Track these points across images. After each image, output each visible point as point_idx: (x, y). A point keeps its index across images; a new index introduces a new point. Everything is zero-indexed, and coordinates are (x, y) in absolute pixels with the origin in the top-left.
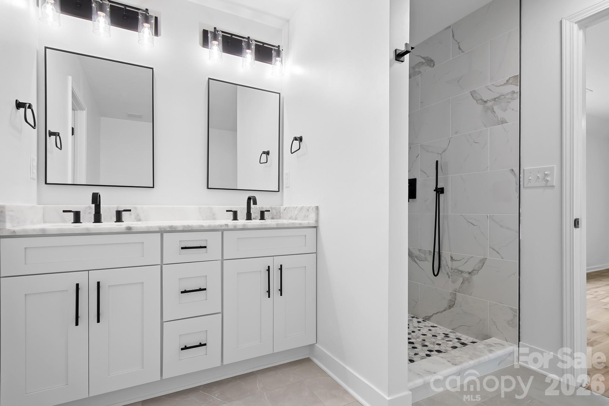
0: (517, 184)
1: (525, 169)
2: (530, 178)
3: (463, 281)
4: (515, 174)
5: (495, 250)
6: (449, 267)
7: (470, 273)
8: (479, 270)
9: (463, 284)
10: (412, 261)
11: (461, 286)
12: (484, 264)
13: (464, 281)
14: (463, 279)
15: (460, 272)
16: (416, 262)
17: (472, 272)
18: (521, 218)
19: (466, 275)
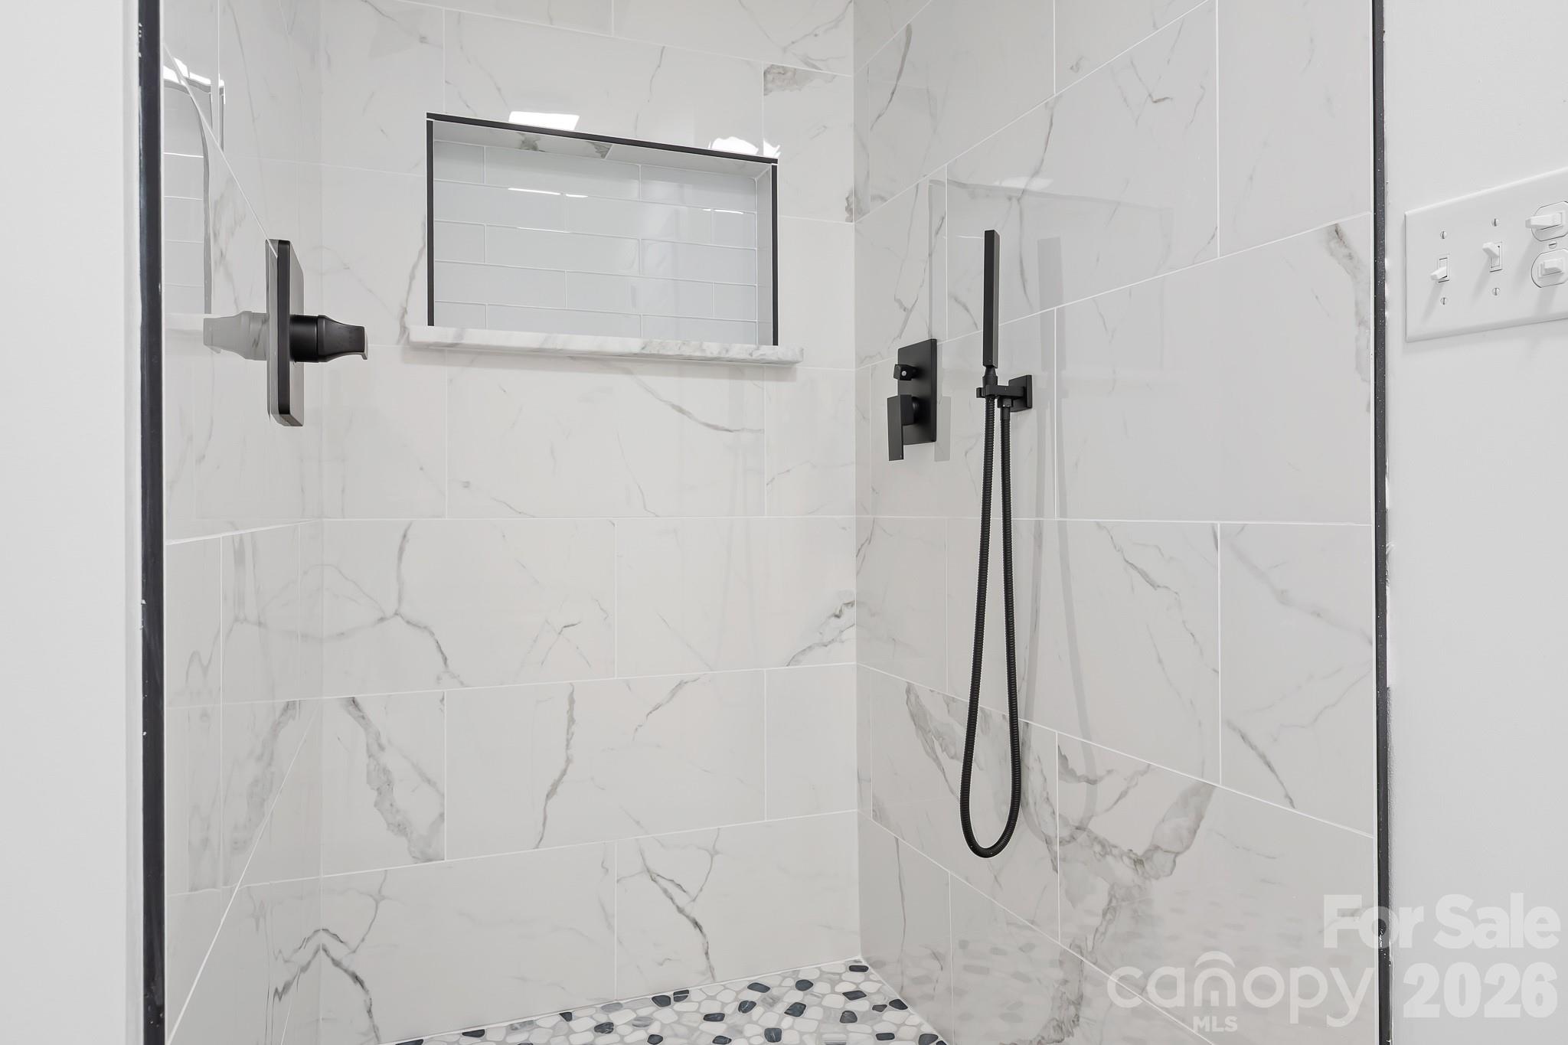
0: (1361, 323)
1: (1406, 213)
2: (1440, 273)
3: (1110, 901)
4: (1350, 257)
5: (1253, 747)
6: (1054, 813)
7: (1138, 862)
8: (1177, 854)
9: (1109, 916)
10: (927, 753)
11: (1102, 929)
12: (1200, 818)
13: (1114, 903)
14: (1112, 887)
15: (1097, 848)
16: (936, 759)
17: (1147, 859)
18: (1392, 545)
19: (1124, 871)
